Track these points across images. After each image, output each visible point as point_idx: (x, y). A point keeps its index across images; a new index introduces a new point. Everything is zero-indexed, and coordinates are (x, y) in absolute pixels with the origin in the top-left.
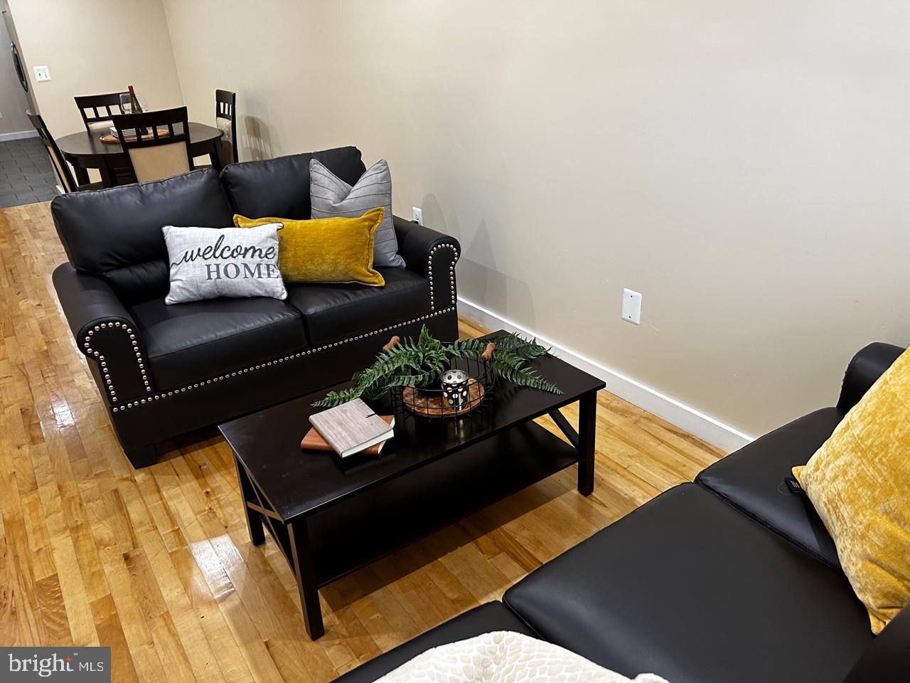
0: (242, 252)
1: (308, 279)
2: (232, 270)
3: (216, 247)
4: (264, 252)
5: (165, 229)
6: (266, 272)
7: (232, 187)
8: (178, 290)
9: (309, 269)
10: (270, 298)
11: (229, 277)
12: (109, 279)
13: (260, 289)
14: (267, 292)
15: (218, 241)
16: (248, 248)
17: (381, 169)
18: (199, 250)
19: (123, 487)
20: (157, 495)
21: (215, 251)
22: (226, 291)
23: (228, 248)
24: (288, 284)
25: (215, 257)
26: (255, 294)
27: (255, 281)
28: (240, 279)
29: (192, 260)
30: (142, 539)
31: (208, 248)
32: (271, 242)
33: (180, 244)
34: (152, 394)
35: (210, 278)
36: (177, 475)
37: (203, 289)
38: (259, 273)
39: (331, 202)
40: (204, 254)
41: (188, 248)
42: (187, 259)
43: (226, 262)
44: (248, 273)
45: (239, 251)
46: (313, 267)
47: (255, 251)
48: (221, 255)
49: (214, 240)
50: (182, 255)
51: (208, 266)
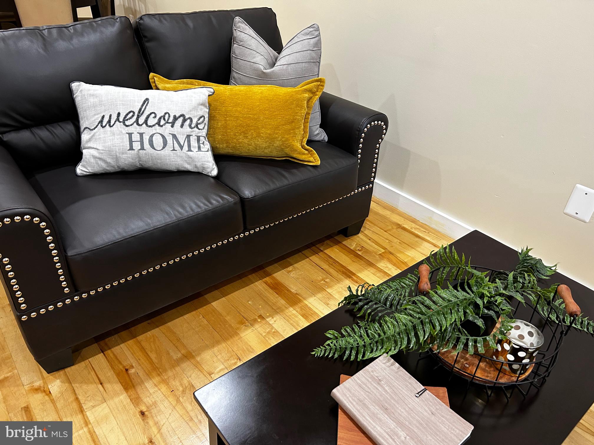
0: (170, 121)
1: (237, 153)
2: (158, 141)
3: (139, 112)
4: (195, 121)
5: (75, 85)
6: (196, 145)
7: (148, 41)
8: (92, 160)
9: (240, 143)
10: (200, 174)
11: (154, 149)
12: (7, 143)
13: (189, 164)
14: (196, 167)
15: (142, 106)
16: (177, 116)
17: (313, 35)
18: (119, 114)
19: (35, 400)
21: (138, 117)
22: (149, 164)
23: (153, 115)
24: (218, 158)
25: (138, 124)
26: (183, 169)
27: (184, 155)
28: (168, 151)
29: (110, 126)
31: (130, 112)
32: (201, 110)
33: (94, 106)
34: (70, 296)
35: (131, 148)
36: (101, 384)
37: (123, 161)
38: (189, 146)
39: (262, 68)
40: (124, 120)
41: (105, 110)
42: (104, 125)
43: (151, 131)
44: (176, 145)
45: (166, 119)
46: (246, 141)
47: (185, 120)
48: (146, 122)
49: (136, 104)
50: (97, 119)
51: (130, 135)
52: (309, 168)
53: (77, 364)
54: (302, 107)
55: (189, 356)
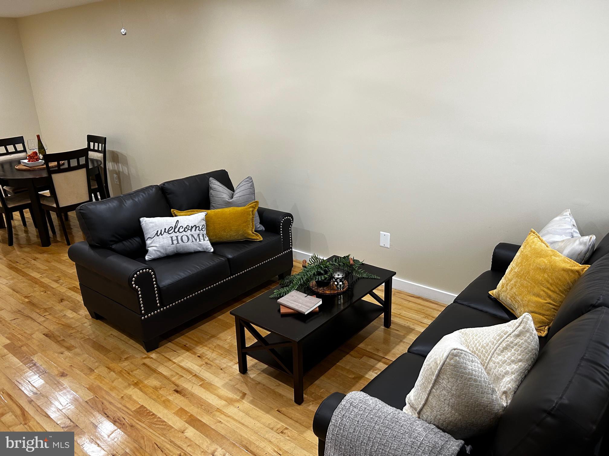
0: (190, 229)
1: (221, 240)
2: (185, 238)
3: (175, 226)
4: (201, 227)
5: (141, 219)
6: (203, 238)
7: (168, 195)
8: (154, 252)
9: (222, 235)
10: (204, 252)
11: (183, 242)
12: (113, 249)
13: (200, 247)
14: (203, 248)
15: (176, 224)
16: (193, 226)
17: (249, 181)
18: (165, 229)
19: (147, 361)
20: (170, 362)
21: (175, 229)
22: (181, 250)
23: (181, 227)
24: (213, 244)
25: (175, 232)
26: (197, 250)
27: (197, 244)
28: (190, 243)
29: (162, 235)
30: (177, 382)
31: (170, 227)
32: (203, 222)
33: (153, 227)
34: (160, 308)
35: (173, 244)
36: (175, 351)
37: (168, 250)
38: (199, 239)
39: (227, 200)
40: (168, 231)
41: (158, 228)
42: (158, 235)
43: (182, 234)
44: (193, 239)
45: (188, 228)
46: (225, 234)
47: (196, 228)
48: (178, 231)
49: (173, 223)
50: (155, 232)
51: (172, 237)
52: (258, 242)
53: (160, 347)
54: (250, 215)
55: (213, 336)
